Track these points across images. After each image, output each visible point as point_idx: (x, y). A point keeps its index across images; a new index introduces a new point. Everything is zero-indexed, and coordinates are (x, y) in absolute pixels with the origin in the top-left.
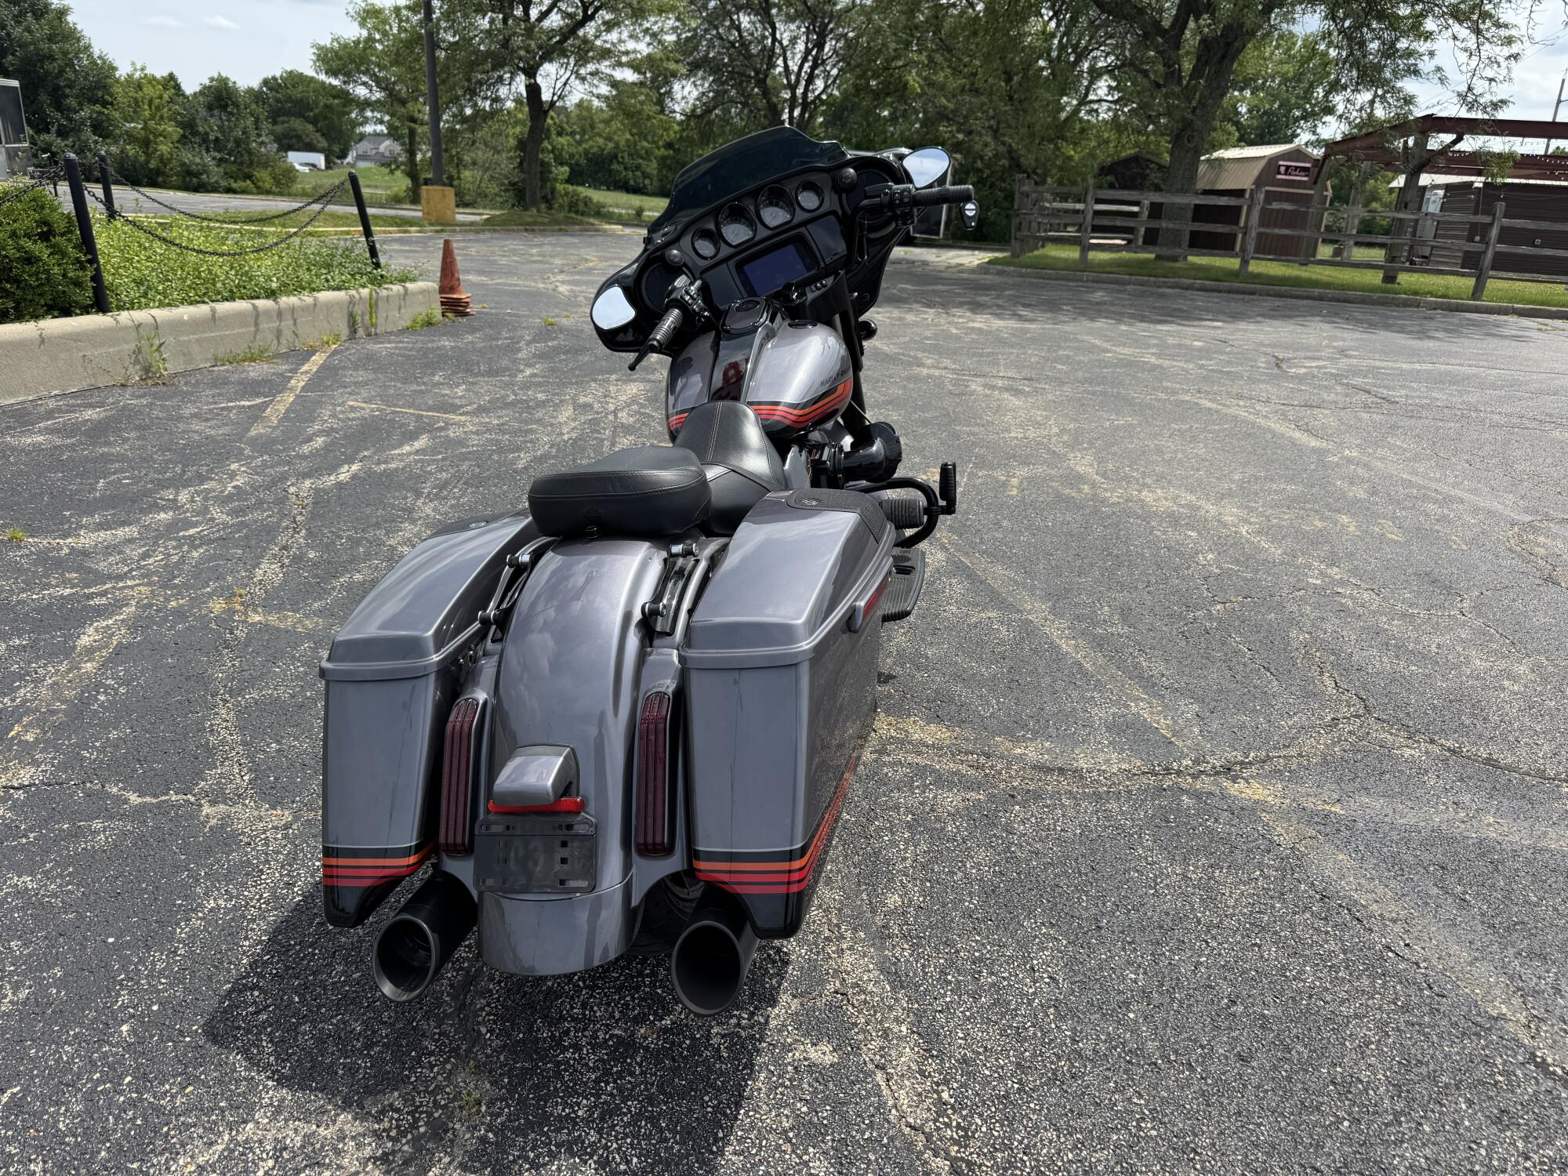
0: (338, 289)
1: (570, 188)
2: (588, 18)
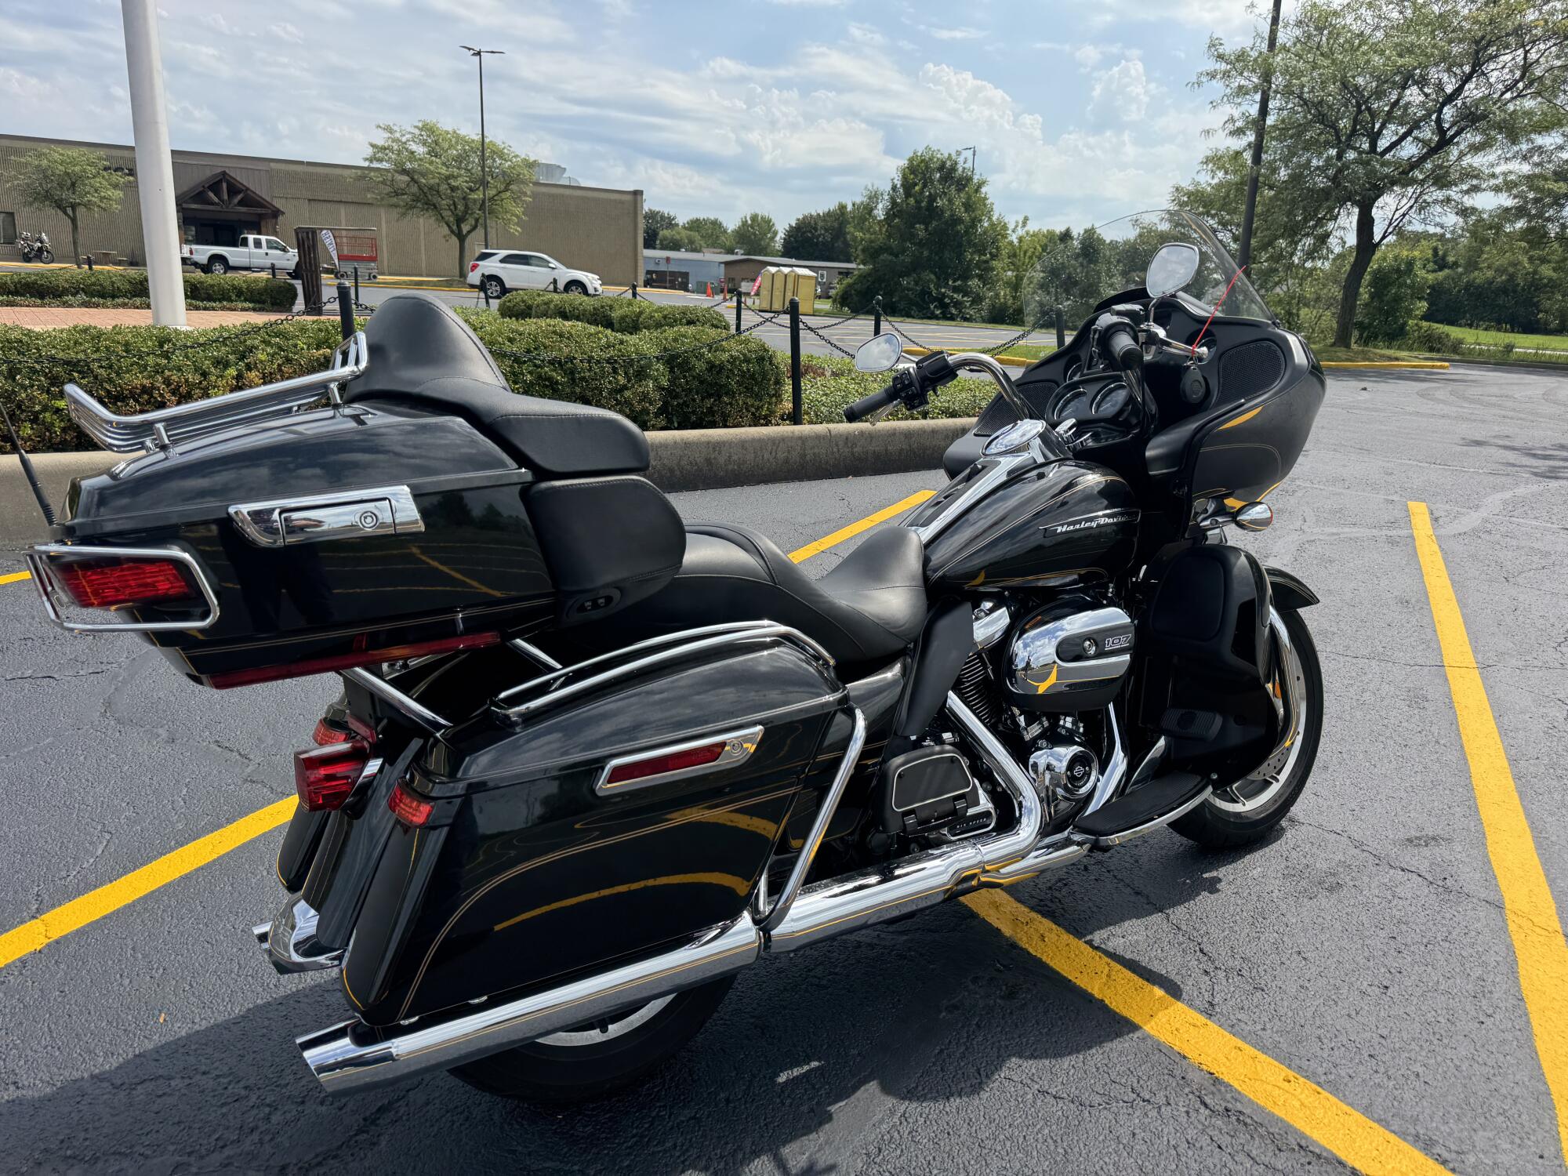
1: (1425, 324)
2: (1445, 141)
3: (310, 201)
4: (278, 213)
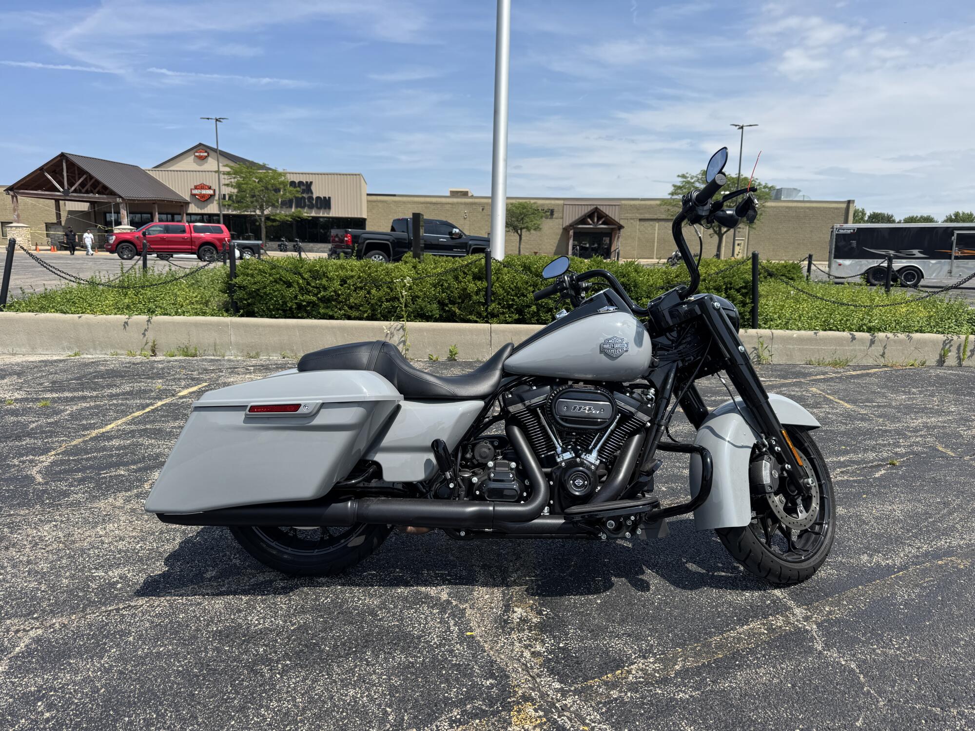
0: (942, 333)
3: (640, 220)
4: (620, 227)
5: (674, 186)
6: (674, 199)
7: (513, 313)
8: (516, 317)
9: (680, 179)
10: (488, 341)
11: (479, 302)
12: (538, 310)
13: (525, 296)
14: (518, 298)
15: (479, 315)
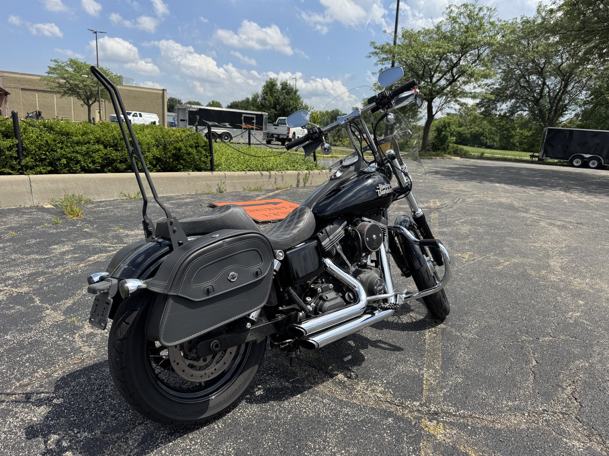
0: (296, 170)
2: (454, 80)
3: (22, 89)
4: (6, 94)
5: (50, 68)
6: (51, 77)
7: (45, 165)
8: (49, 168)
9: (53, 62)
10: (29, 190)
11: (11, 157)
12: (68, 163)
13: (54, 151)
14: (49, 152)
15: (13, 168)
